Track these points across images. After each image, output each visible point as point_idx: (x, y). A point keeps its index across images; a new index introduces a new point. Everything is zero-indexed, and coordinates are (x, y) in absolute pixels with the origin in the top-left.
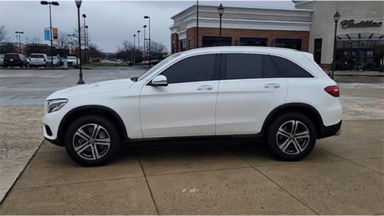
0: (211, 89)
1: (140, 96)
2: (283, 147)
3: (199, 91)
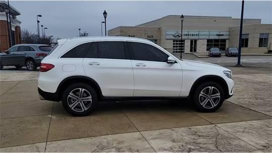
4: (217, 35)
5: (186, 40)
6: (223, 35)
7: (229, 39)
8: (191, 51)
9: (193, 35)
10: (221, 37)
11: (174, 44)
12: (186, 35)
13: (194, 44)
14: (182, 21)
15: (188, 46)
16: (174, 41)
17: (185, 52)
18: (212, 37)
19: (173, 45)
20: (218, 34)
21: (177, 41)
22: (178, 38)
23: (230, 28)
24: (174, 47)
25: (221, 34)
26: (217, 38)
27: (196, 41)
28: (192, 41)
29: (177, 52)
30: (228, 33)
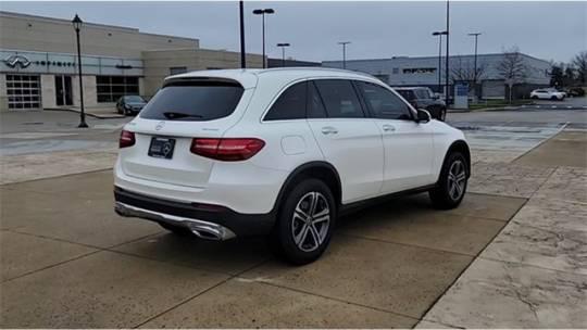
4: (118, 67)
5: (42, 77)
6: (129, 67)
7: (143, 77)
8: (59, 102)
9: (59, 64)
10: (127, 73)
11: (9, 85)
12: (43, 63)
13: (64, 86)
14: (78, 30)
15: (50, 90)
16: (9, 78)
17: (45, 106)
18: (105, 72)
19: (6, 89)
20: (120, 64)
21: (17, 78)
22: (21, 70)
23: (143, 53)
24: (9, 92)
25: (126, 65)
26: (118, 72)
27: (68, 79)
28: (58, 79)
29: (19, 106)
30: (139, 64)
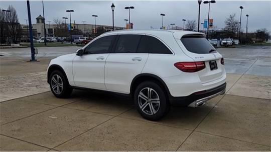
0: (103, 59)
1: (73, 61)
2: (142, 107)
3: (97, 60)
